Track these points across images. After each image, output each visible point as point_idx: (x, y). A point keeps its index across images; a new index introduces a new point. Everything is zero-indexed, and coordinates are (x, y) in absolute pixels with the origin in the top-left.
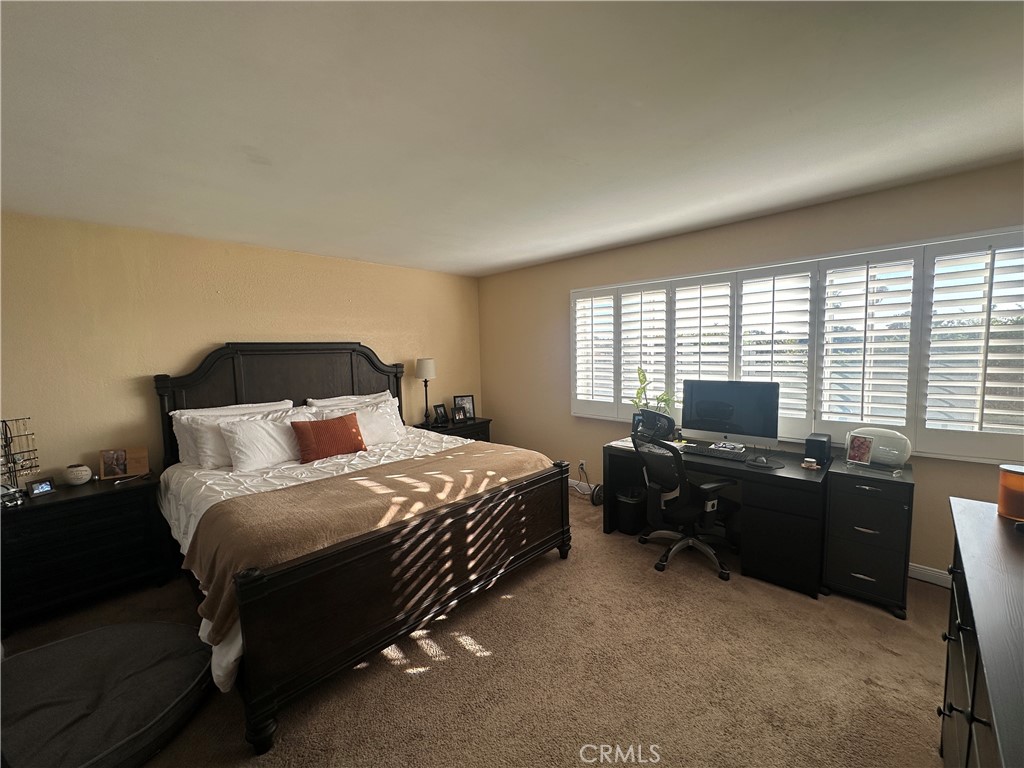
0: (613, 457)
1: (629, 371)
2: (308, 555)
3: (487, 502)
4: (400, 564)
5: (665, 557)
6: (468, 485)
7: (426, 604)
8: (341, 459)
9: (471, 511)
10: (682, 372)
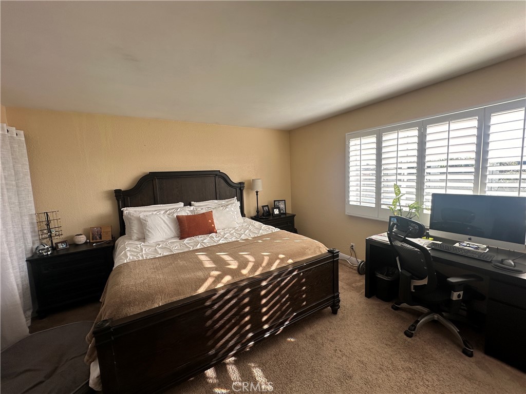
0: (373, 248)
1: (388, 187)
2: (147, 311)
3: (276, 277)
4: (211, 318)
5: (413, 327)
6: (264, 264)
7: (231, 343)
8: (199, 238)
9: (264, 283)
10: (429, 187)
